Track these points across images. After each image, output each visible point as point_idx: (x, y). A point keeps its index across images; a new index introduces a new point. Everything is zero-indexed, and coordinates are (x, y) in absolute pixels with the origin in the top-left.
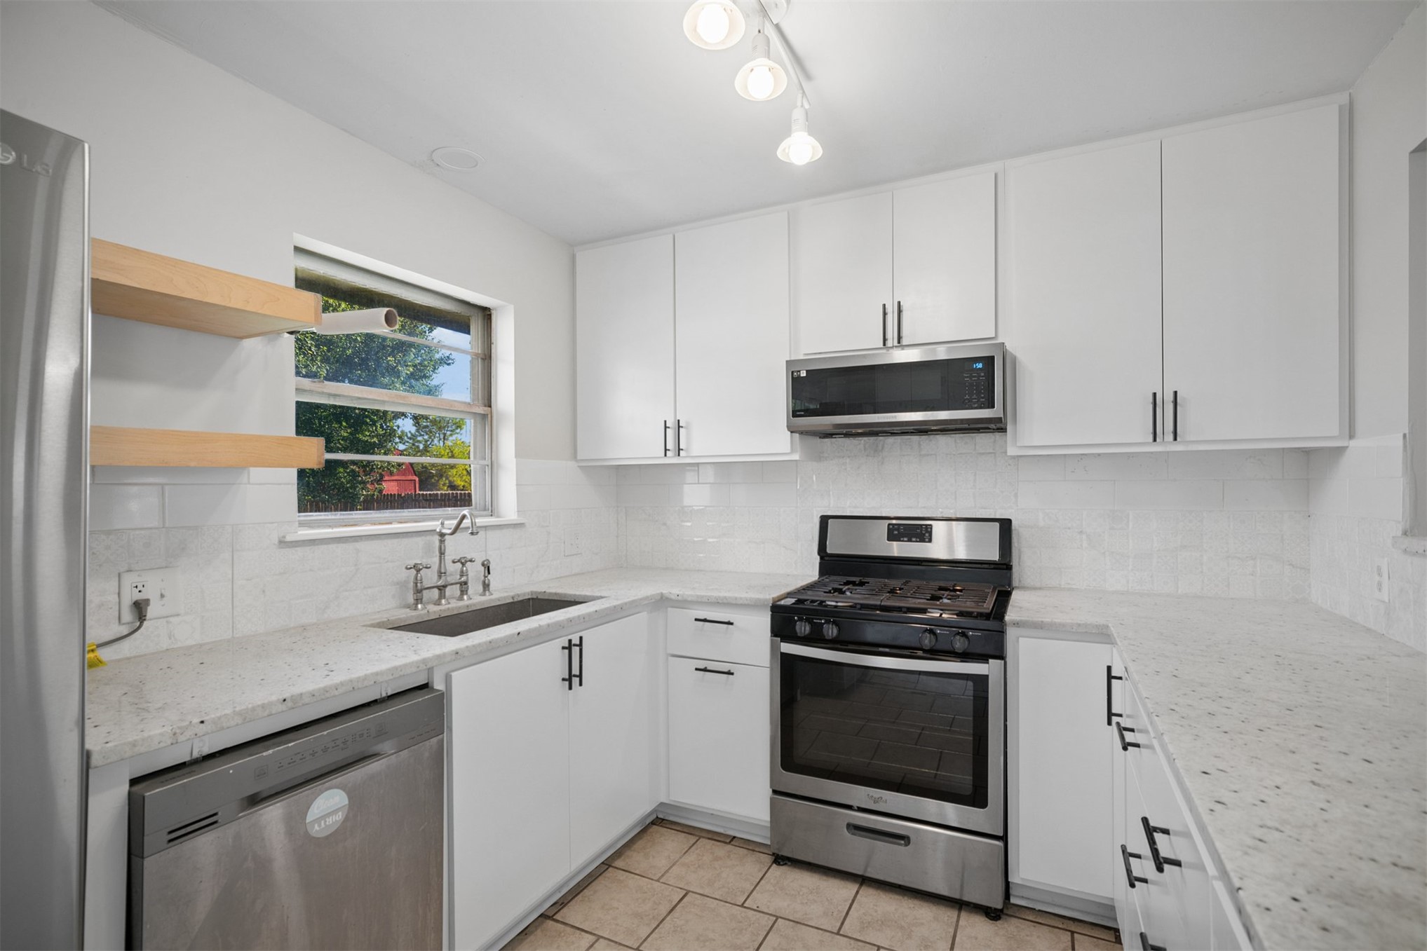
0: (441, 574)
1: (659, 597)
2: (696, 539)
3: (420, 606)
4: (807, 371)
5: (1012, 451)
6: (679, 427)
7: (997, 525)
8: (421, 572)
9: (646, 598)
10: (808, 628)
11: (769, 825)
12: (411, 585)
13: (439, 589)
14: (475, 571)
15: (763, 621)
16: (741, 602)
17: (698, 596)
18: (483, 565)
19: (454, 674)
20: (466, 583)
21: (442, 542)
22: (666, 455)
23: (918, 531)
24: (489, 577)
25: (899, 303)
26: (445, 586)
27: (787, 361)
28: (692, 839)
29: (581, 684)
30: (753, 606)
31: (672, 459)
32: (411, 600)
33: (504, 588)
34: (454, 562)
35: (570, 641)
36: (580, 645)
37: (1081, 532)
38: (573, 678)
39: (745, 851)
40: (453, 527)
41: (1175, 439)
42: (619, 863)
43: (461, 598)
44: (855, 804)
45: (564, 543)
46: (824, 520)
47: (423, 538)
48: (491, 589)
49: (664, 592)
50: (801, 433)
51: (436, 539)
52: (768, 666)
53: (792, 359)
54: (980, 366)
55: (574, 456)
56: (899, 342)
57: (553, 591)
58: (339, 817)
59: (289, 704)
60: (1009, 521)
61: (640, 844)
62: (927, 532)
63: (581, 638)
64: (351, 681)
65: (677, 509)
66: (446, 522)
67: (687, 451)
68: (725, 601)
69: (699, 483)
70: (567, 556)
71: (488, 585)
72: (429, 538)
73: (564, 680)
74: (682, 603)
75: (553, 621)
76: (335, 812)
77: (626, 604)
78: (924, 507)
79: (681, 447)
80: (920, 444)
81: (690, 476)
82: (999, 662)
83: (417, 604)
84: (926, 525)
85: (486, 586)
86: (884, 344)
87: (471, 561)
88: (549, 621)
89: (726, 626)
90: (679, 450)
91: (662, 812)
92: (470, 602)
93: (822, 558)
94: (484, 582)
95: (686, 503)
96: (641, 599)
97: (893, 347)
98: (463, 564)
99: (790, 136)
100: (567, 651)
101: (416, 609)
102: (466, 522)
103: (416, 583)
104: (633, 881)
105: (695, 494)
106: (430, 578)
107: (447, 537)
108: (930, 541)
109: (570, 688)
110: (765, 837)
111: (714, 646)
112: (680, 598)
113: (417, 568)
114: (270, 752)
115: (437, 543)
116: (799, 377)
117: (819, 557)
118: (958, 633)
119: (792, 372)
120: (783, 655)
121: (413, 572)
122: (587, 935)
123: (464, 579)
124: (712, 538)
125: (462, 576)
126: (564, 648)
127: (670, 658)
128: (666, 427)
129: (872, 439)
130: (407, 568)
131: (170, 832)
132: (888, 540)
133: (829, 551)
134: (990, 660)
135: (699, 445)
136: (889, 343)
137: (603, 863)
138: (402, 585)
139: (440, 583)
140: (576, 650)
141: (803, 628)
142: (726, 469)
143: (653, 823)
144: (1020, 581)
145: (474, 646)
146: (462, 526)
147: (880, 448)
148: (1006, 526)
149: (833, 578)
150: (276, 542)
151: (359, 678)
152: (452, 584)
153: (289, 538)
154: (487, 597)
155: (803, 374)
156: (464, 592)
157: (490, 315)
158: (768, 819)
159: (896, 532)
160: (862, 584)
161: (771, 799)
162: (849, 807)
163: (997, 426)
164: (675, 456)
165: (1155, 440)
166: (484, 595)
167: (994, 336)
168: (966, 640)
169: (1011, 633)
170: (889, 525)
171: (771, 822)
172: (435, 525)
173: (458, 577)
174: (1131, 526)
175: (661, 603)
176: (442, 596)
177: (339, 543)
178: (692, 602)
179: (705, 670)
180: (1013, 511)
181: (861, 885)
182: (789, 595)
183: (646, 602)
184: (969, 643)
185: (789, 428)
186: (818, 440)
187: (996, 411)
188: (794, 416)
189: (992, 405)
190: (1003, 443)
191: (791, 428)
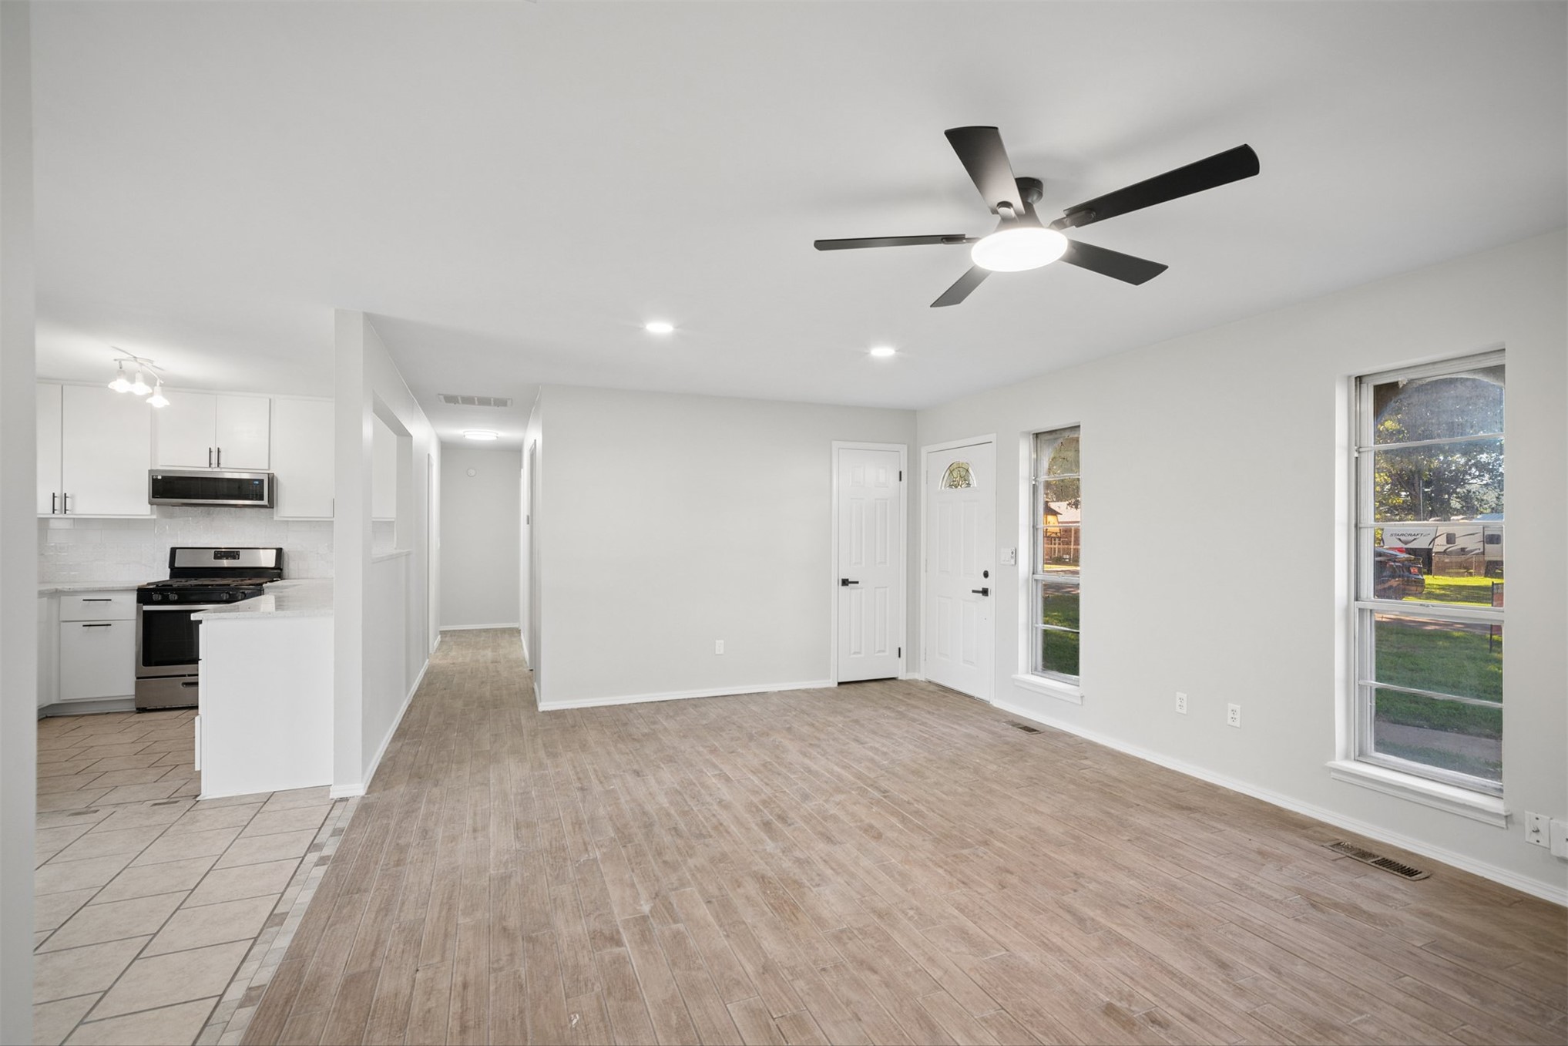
1: (55, 591)
4: (162, 477)
5: (275, 518)
6: (66, 497)
7: (275, 550)
9: (47, 590)
10: (161, 597)
11: (134, 697)
15: (133, 597)
16: (115, 591)
17: (84, 588)
22: (53, 513)
23: (233, 554)
25: (218, 448)
27: (148, 471)
30: (124, 591)
31: (58, 515)
39: (122, 715)
44: (187, 673)
46: (173, 551)
49: (58, 588)
50: (158, 506)
52: (135, 618)
53: (153, 470)
54: (257, 482)
56: (218, 467)
60: (281, 549)
62: (237, 554)
67: (70, 511)
68: (104, 589)
74: (73, 593)
78: (236, 543)
79: (67, 509)
80: (235, 512)
84: (237, 551)
86: (210, 466)
89: (106, 601)
90: (65, 510)
93: (172, 570)
97: (216, 469)
108: (239, 559)
110: (132, 705)
111: (98, 613)
112: (71, 590)
116: (157, 479)
117: (169, 570)
119: (153, 476)
120: (145, 612)
127: (65, 623)
128: (54, 497)
132: (215, 559)
133: (176, 565)
135: (83, 508)
136: (213, 466)
141: (156, 598)
144: (287, 575)
148: (279, 551)
149: (177, 578)
155: (160, 477)
158: (134, 693)
159: (218, 555)
161: (136, 682)
162: (184, 676)
163: (270, 507)
164: (61, 513)
167: (267, 468)
170: (215, 552)
171: (136, 694)
175: (57, 593)
178: (80, 592)
179: (89, 626)
180: (281, 544)
182: (149, 584)
185: (149, 503)
186: (171, 507)
187: (265, 502)
188: (153, 497)
189: (263, 500)
190: (273, 514)
191: (151, 503)
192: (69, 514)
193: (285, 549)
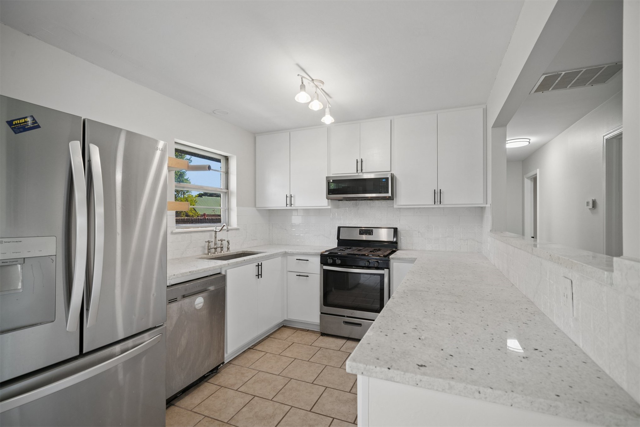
0: (215, 244)
1: (285, 252)
2: (296, 235)
3: (210, 254)
4: (333, 180)
5: (395, 206)
6: (291, 197)
7: (393, 229)
8: (210, 243)
9: (281, 252)
10: (332, 261)
11: (319, 324)
12: (207, 247)
13: (215, 249)
14: (225, 243)
15: (318, 260)
16: (311, 254)
17: (297, 252)
18: (227, 242)
19: (228, 270)
20: (222, 247)
21: (216, 234)
22: (287, 206)
23: (368, 231)
24: (229, 246)
25: (362, 159)
26: (217, 248)
27: (326, 177)
28: (295, 331)
29: (261, 277)
30: (314, 255)
31: (289, 207)
32: (206, 252)
33: (234, 249)
34: (219, 241)
35: (258, 264)
36: (261, 265)
37: (419, 232)
38: (259, 275)
39: (312, 333)
40: (220, 229)
41: (440, 204)
42: (271, 336)
43: (221, 252)
44: (346, 315)
45: (252, 235)
46: (339, 228)
47: (209, 233)
48: (230, 250)
49: (286, 251)
50: (331, 200)
51: (214, 233)
52: (319, 273)
53: (329, 176)
54: (384, 180)
55: (255, 206)
56: (361, 171)
57: (250, 250)
58: (202, 305)
59: (191, 273)
60: (397, 228)
61: (278, 332)
62: (371, 232)
63: (261, 263)
64: (204, 269)
65: (290, 224)
66: (217, 228)
67: (294, 205)
68: (306, 253)
69: (297, 215)
70: (253, 240)
71: (229, 249)
72: (211, 233)
73: (256, 275)
74: (292, 254)
75: (253, 257)
76: (201, 303)
77: (274, 254)
78: (371, 224)
79: (292, 204)
80: (370, 203)
81: (294, 213)
82: (387, 270)
83: (208, 253)
84: (371, 230)
85: (228, 249)
86: (357, 172)
87: (224, 240)
88: (252, 257)
89: (306, 261)
90: (291, 204)
91: (285, 324)
92: (224, 253)
93: (338, 241)
94: (228, 247)
95: (293, 222)
96: (279, 253)
97: (360, 173)
98: (222, 241)
99: (325, 116)
100: (257, 267)
101: (208, 255)
102: (225, 228)
103: (208, 247)
104: (276, 340)
105: (296, 219)
106: (212, 245)
107: (217, 232)
108: (372, 235)
109: (258, 278)
110: (318, 329)
111: (303, 268)
112: (291, 253)
113: (209, 242)
114: (188, 285)
115: (214, 234)
117: (337, 240)
118: (376, 261)
119: (328, 181)
120: (324, 269)
121: (208, 243)
122: (263, 352)
123: (222, 246)
124: (302, 234)
125: (221, 245)
126: (256, 266)
127: (288, 273)
128: (287, 197)
129: (355, 201)
130: (206, 242)
131: (169, 301)
132: (359, 234)
133: (340, 238)
134: (385, 269)
135: (298, 203)
136: (359, 172)
137: (267, 336)
138: (204, 247)
139: (215, 247)
140: (260, 267)
141: (330, 261)
142: (307, 211)
143: (282, 327)
144: (401, 248)
145: (233, 263)
146: (223, 229)
147: (358, 204)
148: (396, 230)
149: (341, 247)
150: (170, 233)
151: (206, 268)
152: (218, 248)
153: (174, 232)
154: (229, 252)
155: (331, 181)
156: (222, 250)
157: (228, 159)
158: (319, 322)
159: (362, 232)
160: (350, 248)
161: (320, 315)
162: (344, 316)
163: (391, 198)
164: (290, 206)
165: (435, 204)
166: (228, 251)
167: (390, 170)
168: (378, 263)
169: (392, 261)
170: (360, 229)
171: (320, 323)
172: (214, 228)
173: (220, 245)
174: (433, 230)
175: (285, 254)
176: (216, 251)
177: (186, 233)
178: (295, 254)
179: (300, 275)
180: (399, 225)
181: (347, 340)
182: (326, 251)
183: (281, 254)
184: (379, 264)
185: (327, 198)
186: (337, 201)
187: (390, 194)
188: (328, 194)
189: (388, 193)
190: (393, 203)
191: (328, 198)
192: (293, 207)
193: (399, 229)
